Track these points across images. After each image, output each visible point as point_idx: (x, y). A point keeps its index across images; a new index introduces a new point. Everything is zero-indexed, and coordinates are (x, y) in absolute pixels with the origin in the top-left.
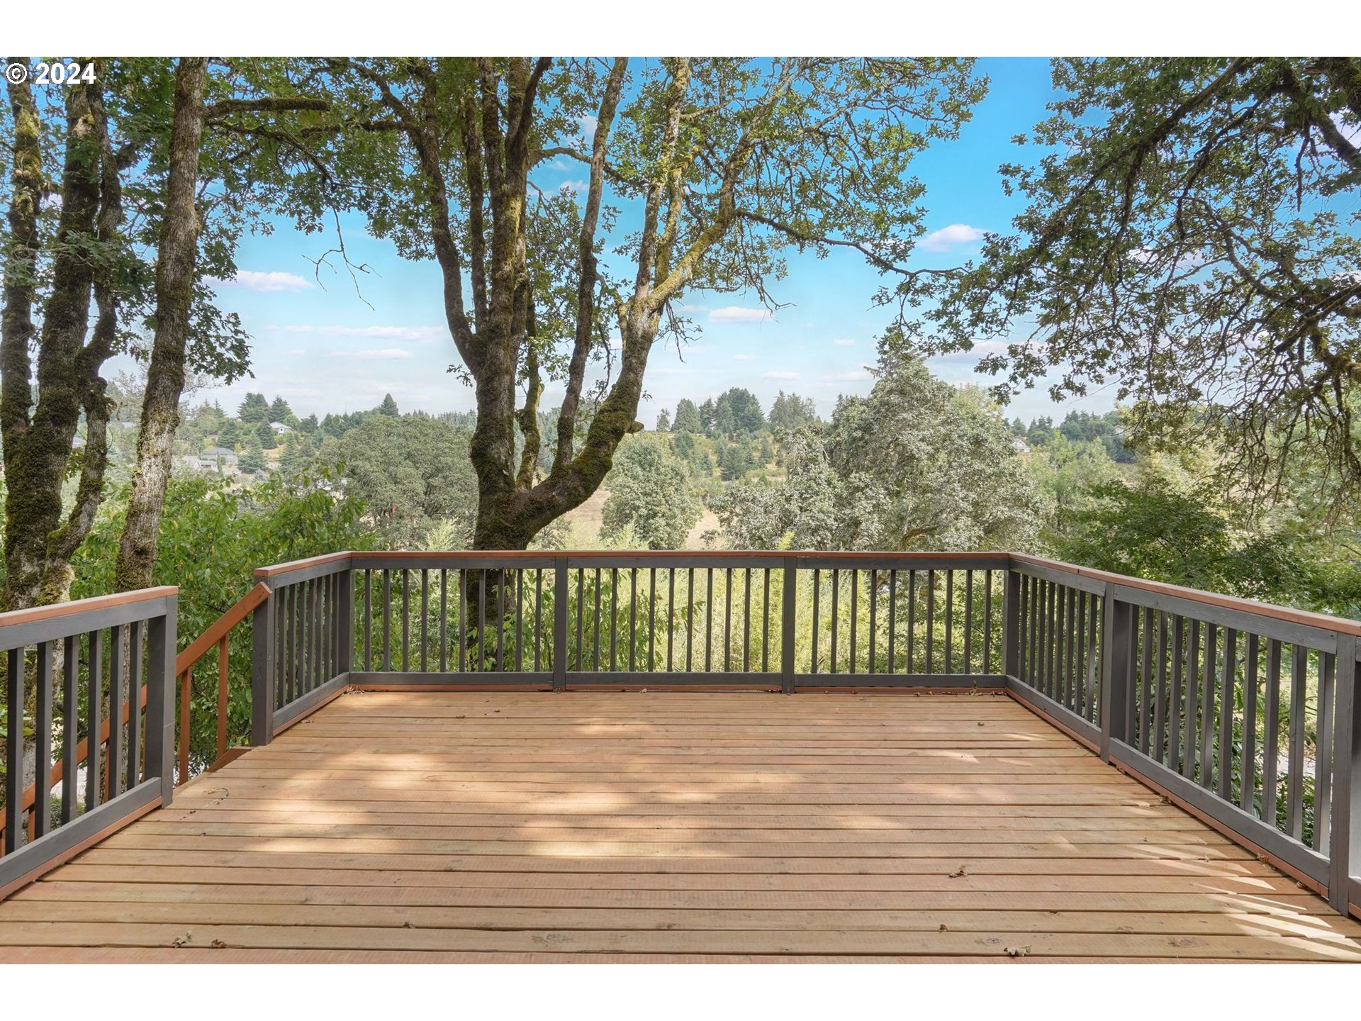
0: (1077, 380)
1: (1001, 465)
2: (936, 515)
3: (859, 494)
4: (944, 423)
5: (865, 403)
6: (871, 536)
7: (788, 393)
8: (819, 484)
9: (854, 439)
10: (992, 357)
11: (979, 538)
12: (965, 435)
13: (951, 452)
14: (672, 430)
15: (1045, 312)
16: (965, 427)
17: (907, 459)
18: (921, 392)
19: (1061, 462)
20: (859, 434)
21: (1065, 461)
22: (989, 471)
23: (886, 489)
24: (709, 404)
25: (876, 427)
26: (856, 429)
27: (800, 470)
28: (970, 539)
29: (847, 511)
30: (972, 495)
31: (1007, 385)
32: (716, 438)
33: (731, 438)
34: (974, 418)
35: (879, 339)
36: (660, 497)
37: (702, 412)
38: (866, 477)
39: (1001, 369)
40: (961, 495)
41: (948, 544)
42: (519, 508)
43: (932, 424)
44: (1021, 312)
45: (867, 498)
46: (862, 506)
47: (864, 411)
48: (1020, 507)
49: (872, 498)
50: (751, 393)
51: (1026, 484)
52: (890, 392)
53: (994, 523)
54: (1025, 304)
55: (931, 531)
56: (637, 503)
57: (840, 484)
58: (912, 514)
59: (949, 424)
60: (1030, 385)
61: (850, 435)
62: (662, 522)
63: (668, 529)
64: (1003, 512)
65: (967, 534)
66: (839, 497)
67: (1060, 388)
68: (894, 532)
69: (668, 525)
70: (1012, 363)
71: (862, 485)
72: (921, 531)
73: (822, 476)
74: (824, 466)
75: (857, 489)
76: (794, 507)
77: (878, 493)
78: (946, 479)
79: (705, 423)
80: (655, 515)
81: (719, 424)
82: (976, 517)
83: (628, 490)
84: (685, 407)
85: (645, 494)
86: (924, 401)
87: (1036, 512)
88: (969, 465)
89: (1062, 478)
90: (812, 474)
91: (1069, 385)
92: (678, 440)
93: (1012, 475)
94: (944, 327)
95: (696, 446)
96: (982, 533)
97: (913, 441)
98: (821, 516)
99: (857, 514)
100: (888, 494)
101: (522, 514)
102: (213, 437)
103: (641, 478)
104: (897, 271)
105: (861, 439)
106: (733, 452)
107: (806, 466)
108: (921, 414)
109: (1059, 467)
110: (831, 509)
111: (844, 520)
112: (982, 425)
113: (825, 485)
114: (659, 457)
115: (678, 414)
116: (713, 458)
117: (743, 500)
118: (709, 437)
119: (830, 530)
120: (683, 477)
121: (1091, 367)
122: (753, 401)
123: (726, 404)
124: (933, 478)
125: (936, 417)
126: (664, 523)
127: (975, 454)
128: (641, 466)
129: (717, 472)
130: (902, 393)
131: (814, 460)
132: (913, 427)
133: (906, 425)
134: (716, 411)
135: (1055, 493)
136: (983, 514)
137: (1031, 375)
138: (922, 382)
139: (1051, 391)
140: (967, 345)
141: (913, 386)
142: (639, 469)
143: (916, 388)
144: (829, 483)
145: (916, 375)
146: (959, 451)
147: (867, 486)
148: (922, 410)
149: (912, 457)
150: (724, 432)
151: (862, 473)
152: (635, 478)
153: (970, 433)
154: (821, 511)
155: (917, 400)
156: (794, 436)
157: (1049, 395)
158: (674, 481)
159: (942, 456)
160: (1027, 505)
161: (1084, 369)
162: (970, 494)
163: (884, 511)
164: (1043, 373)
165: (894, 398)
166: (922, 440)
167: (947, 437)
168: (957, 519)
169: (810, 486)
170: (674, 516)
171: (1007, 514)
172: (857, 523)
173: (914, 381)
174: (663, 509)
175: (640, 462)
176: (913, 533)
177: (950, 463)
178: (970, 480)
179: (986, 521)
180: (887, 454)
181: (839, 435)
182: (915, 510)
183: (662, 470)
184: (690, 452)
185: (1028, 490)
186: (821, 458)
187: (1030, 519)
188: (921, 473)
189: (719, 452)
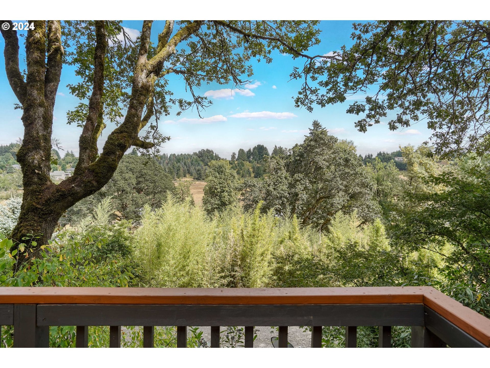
0: (405, 118)
1: (357, 170)
2: (330, 191)
3: (298, 183)
4: (333, 153)
5: (301, 146)
6: (303, 200)
7: (278, 146)
8: (281, 179)
9: (296, 160)
10: (357, 104)
11: (348, 200)
12: (341, 158)
13: (336, 165)
14: (237, 160)
15: (385, 81)
16: (341, 154)
17: (319, 168)
18: (324, 140)
19: (378, 169)
20: (298, 158)
21: (380, 169)
22: (352, 172)
23: (310, 181)
24: (250, 150)
25: (305, 155)
26: (297, 156)
27: (274, 173)
28: (344, 201)
29: (293, 190)
30: (345, 183)
31: (365, 120)
32: (252, 163)
33: (258, 163)
34: (345, 151)
35: (295, 99)
36: (226, 184)
37: (247, 154)
38: (301, 176)
39: (361, 112)
40: (340, 183)
41: (335, 203)
42: (47, 195)
43: (328, 154)
44: (371, 83)
45: (301, 184)
46: (299, 187)
47: (300, 149)
48: (364, 187)
49: (304, 184)
50: (265, 146)
51: (367, 178)
52: (311, 140)
53: (354, 194)
54: (374, 78)
55: (328, 197)
56: (217, 187)
57: (290, 179)
58: (320, 190)
59: (335, 153)
60: (377, 122)
61: (295, 158)
62: (226, 194)
63: (229, 197)
64: (358, 189)
65: (343, 199)
66: (290, 184)
67: (395, 122)
68: (314, 197)
69: (229, 195)
70: (367, 107)
71: (299, 179)
72: (324, 197)
73: (283, 175)
74: (284, 171)
75: (298, 180)
76: (271, 188)
77: (306, 182)
78: (334, 176)
79: (249, 157)
80: (223, 191)
81: (254, 158)
82: (346, 191)
83: (213, 182)
84: (241, 151)
85: (220, 183)
86: (324, 144)
87: (371, 189)
88: (343, 170)
89: (378, 175)
90: (279, 175)
91: (400, 120)
92: (238, 164)
93: (361, 174)
94: (330, 90)
95: (245, 166)
96: (348, 198)
97: (321, 161)
98: (282, 192)
99: (297, 191)
100: (310, 183)
101: (49, 199)
102: (70, 164)
103: (218, 177)
104: (303, 56)
105: (299, 160)
106: (258, 168)
107: (277, 171)
108: (323, 149)
109: (378, 171)
110: (286, 189)
111: (292, 194)
112: (348, 154)
113: (284, 179)
114: (225, 169)
115: (239, 154)
116: (251, 170)
117: (250, 186)
118: (250, 162)
119: (286, 198)
120: (234, 177)
121: (412, 111)
122: (265, 149)
123: (256, 150)
124: (328, 175)
125: (330, 151)
126: (227, 194)
127: (346, 166)
128: (218, 173)
129: (253, 175)
130: (316, 141)
131: (280, 169)
132: (321, 154)
133: (317, 153)
134: (252, 153)
135: (376, 181)
136: (349, 190)
137: (378, 116)
138: (324, 136)
139: (390, 124)
140: (342, 99)
141: (320, 138)
142: (217, 174)
143: (321, 139)
144: (286, 178)
145: (321, 133)
146: (339, 165)
147: (301, 179)
148: (324, 148)
149: (320, 168)
150: (255, 160)
151: (300, 174)
152: (216, 177)
153: (343, 157)
154: (282, 190)
155: (322, 144)
156: (271, 159)
157: (388, 126)
158: (231, 178)
159: (333, 167)
160: (367, 186)
161: (408, 112)
162: (344, 182)
163: (308, 190)
164: (385, 114)
165: (312, 143)
166: (324, 160)
167: (334, 158)
168: (338, 192)
169: (278, 180)
170: (231, 192)
171: (359, 190)
172: (297, 195)
173: (321, 136)
174: (227, 189)
175: (218, 171)
176: (321, 198)
177: (335, 170)
178: (344, 177)
179: (350, 193)
180: (310, 166)
181: (291, 159)
182: (322, 188)
183: (226, 174)
184: (243, 168)
185: (368, 180)
186: (283, 168)
187: (369, 192)
188: (324, 174)
189: (253, 168)
